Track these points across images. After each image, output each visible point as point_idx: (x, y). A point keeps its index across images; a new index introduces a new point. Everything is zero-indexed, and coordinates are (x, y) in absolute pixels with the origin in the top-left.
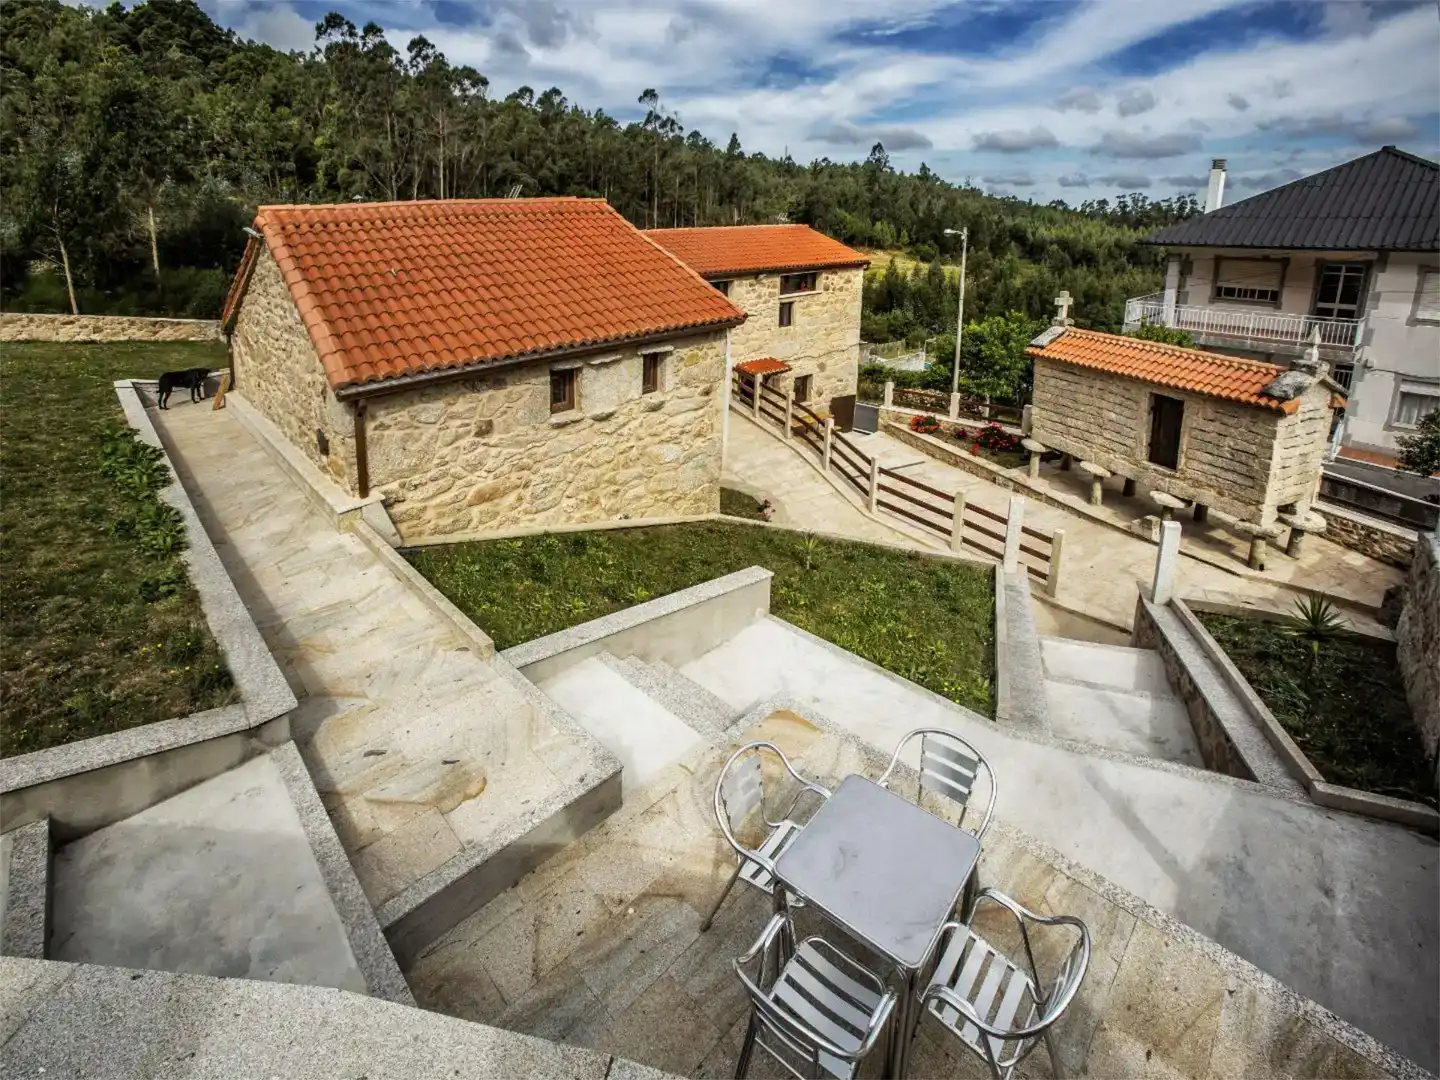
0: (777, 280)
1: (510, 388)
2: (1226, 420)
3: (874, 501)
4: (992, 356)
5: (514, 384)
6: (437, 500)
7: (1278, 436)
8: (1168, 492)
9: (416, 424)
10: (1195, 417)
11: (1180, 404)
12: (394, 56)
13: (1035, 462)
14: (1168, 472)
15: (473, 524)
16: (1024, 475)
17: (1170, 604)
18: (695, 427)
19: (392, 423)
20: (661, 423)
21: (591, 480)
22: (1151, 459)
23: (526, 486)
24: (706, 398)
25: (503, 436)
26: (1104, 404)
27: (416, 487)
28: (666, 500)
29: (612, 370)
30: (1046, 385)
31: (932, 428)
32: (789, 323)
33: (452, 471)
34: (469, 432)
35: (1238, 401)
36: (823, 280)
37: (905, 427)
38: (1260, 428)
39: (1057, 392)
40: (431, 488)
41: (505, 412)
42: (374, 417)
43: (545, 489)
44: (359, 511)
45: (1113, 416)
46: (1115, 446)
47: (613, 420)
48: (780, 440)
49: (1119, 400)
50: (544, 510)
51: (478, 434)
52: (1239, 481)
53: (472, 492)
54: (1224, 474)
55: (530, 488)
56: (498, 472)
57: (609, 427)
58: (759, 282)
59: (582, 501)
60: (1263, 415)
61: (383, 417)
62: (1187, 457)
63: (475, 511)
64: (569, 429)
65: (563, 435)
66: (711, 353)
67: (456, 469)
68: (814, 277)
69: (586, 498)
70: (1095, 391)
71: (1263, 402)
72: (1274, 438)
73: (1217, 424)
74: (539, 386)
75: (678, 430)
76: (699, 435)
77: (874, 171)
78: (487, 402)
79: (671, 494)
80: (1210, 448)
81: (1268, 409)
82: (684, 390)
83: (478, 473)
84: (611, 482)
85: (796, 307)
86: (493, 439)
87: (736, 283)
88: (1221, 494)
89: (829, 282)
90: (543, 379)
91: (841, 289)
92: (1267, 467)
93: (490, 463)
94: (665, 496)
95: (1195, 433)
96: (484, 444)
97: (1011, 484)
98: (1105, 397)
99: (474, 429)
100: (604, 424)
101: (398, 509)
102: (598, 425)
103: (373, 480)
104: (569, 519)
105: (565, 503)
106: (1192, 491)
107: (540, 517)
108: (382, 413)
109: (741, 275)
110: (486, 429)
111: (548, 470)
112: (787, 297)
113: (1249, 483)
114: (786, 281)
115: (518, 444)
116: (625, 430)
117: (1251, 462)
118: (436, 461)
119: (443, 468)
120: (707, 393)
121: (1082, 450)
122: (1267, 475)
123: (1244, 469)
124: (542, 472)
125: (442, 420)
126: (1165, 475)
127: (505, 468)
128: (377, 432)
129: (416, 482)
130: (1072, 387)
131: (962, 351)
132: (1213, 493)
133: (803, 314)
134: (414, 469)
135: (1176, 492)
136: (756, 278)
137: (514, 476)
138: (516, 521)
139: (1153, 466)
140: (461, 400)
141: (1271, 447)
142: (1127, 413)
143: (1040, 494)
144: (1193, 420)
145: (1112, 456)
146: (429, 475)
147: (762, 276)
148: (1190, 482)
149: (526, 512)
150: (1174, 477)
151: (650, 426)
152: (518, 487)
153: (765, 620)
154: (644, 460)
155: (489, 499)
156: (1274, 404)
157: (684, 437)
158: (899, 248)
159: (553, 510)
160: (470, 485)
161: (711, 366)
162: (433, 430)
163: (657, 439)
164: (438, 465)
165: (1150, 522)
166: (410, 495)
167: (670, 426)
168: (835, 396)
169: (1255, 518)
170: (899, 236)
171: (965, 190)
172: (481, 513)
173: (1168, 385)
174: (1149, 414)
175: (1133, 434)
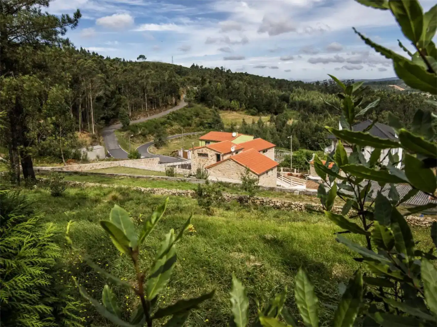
31: (292, 175)
36: (268, 150)
158: (242, 111)
170: (241, 106)
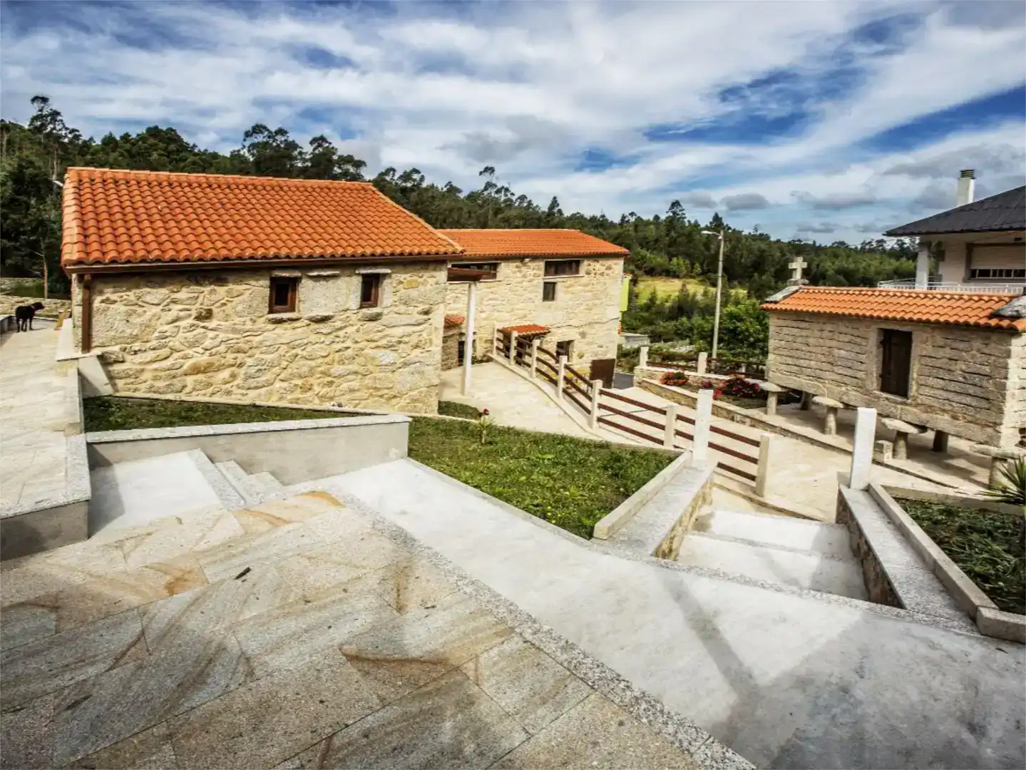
0: (542, 264)
1: (231, 286)
2: (955, 345)
3: (595, 419)
4: (747, 330)
5: (235, 283)
6: (155, 366)
7: (1013, 354)
8: (900, 419)
9: (140, 303)
10: (924, 346)
11: (908, 336)
12: (298, 150)
13: (772, 401)
14: (899, 399)
15: (187, 390)
16: (762, 413)
17: (868, 490)
18: (414, 339)
19: (119, 299)
20: (379, 331)
21: (305, 369)
22: (883, 389)
23: (240, 365)
24: (426, 317)
25: (223, 323)
26: (834, 343)
27: (136, 352)
28: (381, 396)
29: (331, 283)
30: (778, 336)
31: (681, 381)
32: (553, 299)
33: (171, 344)
34: (190, 316)
35: (967, 324)
36: (585, 266)
37: (656, 382)
38: (993, 348)
39: (790, 338)
40: (150, 355)
41: (225, 304)
42: (101, 293)
43: (259, 370)
44: (76, 362)
45: (843, 353)
46: (845, 379)
47: (329, 323)
48: (526, 379)
49: (847, 338)
50: (257, 388)
51: (197, 318)
52: (973, 404)
53: (188, 364)
54: (958, 398)
55: (245, 368)
56: (214, 351)
57: (324, 328)
58: (525, 265)
59: (296, 385)
60: (995, 337)
61: (109, 293)
62: (917, 383)
63: (190, 380)
64: (286, 325)
65: (280, 329)
66: (431, 281)
67: (175, 343)
68: (578, 263)
69: (300, 384)
70: (826, 334)
71: (993, 322)
72: (1009, 356)
73: (947, 350)
74: (259, 289)
75: (396, 339)
76: (417, 346)
77: (674, 222)
78: (209, 294)
79: (386, 391)
80: (941, 374)
81: (999, 328)
82: (402, 308)
83: (195, 349)
84: (325, 374)
85: (559, 287)
86: (212, 324)
87: (503, 264)
88: (955, 418)
89: (591, 268)
90: (261, 282)
91: (602, 274)
92: (1003, 387)
93: (207, 343)
94: (380, 393)
95: (924, 361)
96: (203, 327)
97: (748, 420)
98: (836, 337)
99: (194, 314)
100: (321, 325)
101: (116, 368)
102: (314, 326)
103: (96, 341)
104: (281, 399)
105: (278, 385)
106: (924, 416)
107: (252, 393)
108: (111, 290)
109: (508, 258)
110: (207, 315)
111: (262, 356)
112: (551, 279)
113: (984, 404)
114: (548, 265)
115: (234, 331)
116: (341, 333)
117: (985, 384)
118: (156, 334)
119: (164, 341)
120: (426, 313)
121: (813, 386)
122: (1004, 396)
123: (978, 391)
124: (256, 356)
125: (165, 303)
126: (896, 403)
127: (222, 348)
128: (103, 305)
129: (137, 349)
130: (804, 333)
131: (720, 329)
132: (947, 417)
133: (566, 293)
134: (135, 338)
135: (909, 419)
136: (522, 262)
137: (230, 356)
138: (229, 393)
139: (885, 395)
140: (184, 289)
141: (1006, 367)
142: (857, 349)
143: (776, 427)
144: (921, 348)
145: (844, 389)
146: (149, 345)
147: (527, 260)
148: (922, 407)
149: (238, 387)
150: (907, 404)
151: (367, 333)
152: (233, 365)
153: (403, 461)
154: (360, 360)
155: (204, 372)
156: (1005, 323)
157: (402, 346)
158: (692, 277)
159: (265, 389)
160: (186, 357)
161: (431, 291)
162: (157, 310)
163: (373, 345)
164: (158, 338)
165: (882, 445)
166: (128, 358)
167: (386, 336)
168: (595, 358)
169: (993, 440)
170: (693, 268)
171: (753, 235)
172: (195, 381)
173: (894, 319)
174: (878, 348)
175: (863, 367)
